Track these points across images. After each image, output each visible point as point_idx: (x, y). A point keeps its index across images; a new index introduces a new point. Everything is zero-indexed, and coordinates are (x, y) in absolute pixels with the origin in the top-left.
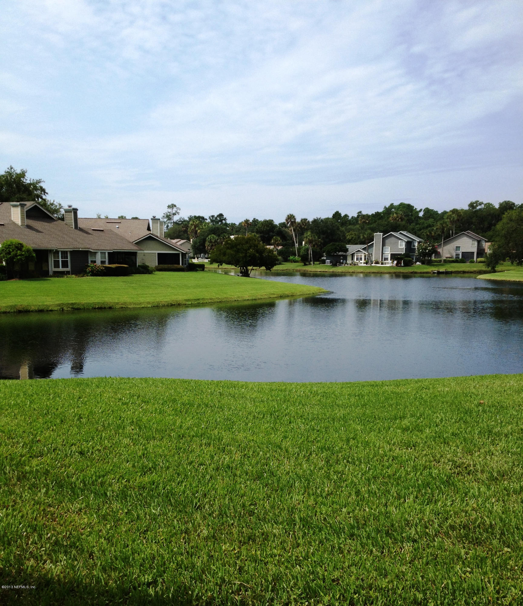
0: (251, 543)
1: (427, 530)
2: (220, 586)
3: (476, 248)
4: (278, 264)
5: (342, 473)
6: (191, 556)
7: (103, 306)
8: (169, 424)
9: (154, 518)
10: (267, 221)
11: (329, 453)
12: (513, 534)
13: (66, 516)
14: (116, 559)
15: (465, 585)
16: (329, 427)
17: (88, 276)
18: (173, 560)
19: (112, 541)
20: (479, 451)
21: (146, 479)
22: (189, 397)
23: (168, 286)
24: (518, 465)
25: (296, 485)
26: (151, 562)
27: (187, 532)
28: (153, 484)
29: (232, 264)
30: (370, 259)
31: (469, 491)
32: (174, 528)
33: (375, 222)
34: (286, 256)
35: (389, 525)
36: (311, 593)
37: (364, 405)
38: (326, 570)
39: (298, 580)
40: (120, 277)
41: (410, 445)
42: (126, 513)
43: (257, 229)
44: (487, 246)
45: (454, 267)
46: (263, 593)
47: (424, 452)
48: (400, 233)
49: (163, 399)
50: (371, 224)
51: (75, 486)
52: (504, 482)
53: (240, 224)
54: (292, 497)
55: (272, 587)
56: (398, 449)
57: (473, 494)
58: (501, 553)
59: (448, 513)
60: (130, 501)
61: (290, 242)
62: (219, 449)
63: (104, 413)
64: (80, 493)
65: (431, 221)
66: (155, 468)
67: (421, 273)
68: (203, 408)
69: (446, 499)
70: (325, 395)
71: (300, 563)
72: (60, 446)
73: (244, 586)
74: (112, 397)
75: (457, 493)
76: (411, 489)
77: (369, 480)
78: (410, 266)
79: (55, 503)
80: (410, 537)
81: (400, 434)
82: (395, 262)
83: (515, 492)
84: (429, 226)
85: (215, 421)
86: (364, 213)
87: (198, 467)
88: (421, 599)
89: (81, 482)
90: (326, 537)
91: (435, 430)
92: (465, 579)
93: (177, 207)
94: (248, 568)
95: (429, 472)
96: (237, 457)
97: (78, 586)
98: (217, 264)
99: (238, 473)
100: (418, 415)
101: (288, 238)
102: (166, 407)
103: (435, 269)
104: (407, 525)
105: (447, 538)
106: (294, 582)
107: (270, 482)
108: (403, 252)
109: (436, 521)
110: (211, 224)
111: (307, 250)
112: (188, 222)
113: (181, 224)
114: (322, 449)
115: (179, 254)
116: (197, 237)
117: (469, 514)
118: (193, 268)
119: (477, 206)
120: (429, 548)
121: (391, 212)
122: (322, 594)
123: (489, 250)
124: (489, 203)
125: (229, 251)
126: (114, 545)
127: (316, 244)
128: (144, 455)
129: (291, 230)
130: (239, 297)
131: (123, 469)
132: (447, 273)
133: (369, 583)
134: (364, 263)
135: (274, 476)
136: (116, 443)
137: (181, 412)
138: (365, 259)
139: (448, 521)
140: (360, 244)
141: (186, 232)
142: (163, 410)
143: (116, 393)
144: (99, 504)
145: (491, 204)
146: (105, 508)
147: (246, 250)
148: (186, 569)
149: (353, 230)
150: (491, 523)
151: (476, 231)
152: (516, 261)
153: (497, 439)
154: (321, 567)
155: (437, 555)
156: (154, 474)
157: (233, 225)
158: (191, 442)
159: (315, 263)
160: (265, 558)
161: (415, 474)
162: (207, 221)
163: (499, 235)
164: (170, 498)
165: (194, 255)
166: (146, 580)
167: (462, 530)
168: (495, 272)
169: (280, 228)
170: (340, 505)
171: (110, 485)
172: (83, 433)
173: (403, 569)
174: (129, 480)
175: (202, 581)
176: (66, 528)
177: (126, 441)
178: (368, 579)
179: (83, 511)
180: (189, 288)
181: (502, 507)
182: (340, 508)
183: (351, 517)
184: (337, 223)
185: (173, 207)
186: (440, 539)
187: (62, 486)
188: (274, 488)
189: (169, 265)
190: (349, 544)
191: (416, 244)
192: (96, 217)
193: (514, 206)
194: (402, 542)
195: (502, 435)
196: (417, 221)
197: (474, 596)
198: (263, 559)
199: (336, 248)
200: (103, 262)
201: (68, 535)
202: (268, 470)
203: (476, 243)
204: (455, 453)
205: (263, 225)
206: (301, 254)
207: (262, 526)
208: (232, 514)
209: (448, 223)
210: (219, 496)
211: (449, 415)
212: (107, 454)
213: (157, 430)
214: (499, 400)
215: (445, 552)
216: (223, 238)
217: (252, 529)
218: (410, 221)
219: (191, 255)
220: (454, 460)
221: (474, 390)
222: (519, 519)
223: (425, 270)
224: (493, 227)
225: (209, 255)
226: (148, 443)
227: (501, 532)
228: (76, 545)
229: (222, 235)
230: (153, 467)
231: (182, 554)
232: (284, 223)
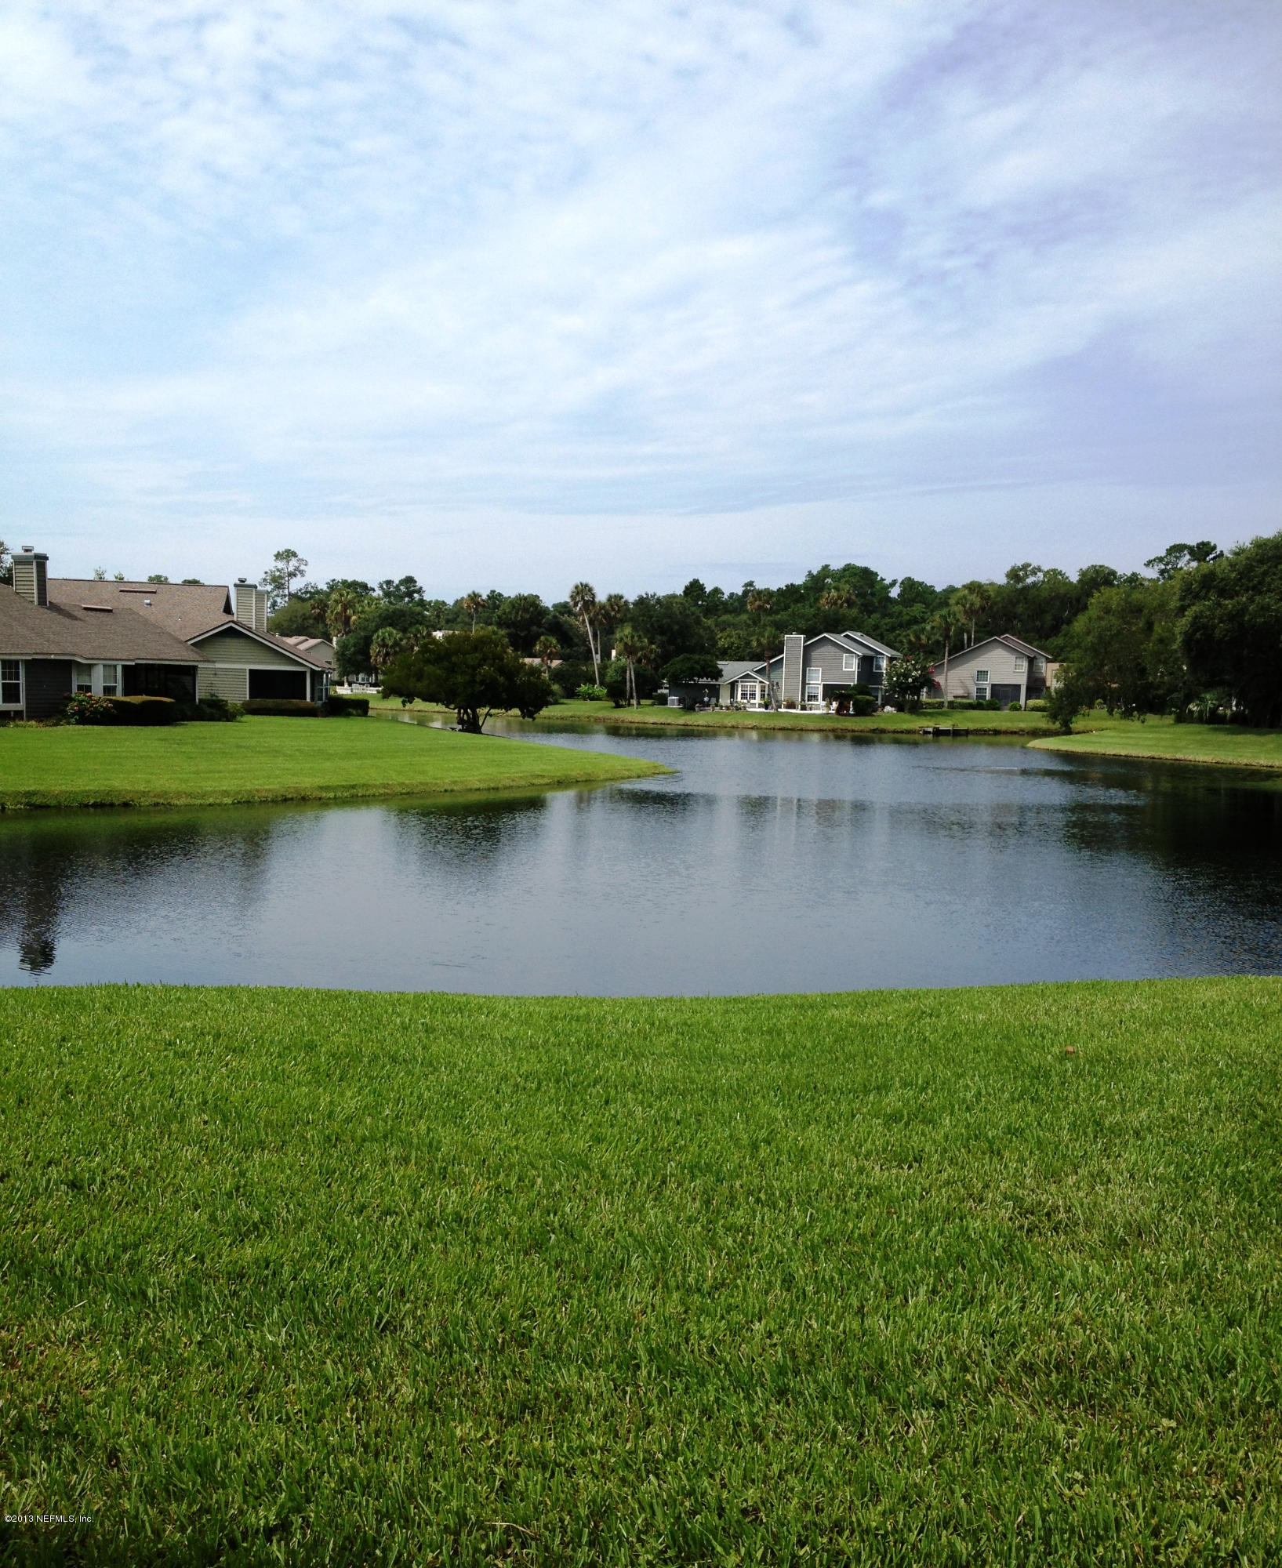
0: (528, 1418)
1: (969, 1377)
2: (457, 1533)
3: (1026, 675)
4: (552, 704)
5: (747, 1231)
6: (377, 1455)
7: (108, 800)
8: (299, 1106)
9: (272, 1357)
10: (525, 598)
11: (711, 1179)
12: (1176, 1382)
13: (42, 1353)
14: (181, 1467)
15: (1074, 1518)
16: (705, 1111)
17: (69, 724)
18: (329, 1467)
19: (165, 1418)
20: (1077, 1173)
21: (249, 1252)
22: (349, 1036)
23: (276, 753)
24: (1174, 1208)
25: (633, 1264)
26: (271, 1474)
27: (359, 1390)
28: (267, 1267)
29: (437, 701)
30: (775, 694)
31: (1062, 1276)
32: (328, 1383)
33: (786, 608)
34: (570, 685)
35: (872, 1362)
36: (689, 1547)
37: (785, 1057)
38: (724, 1486)
39: (654, 1514)
40: (151, 728)
41: (906, 1159)
42: (200, 1343)
43: (499, 617)
44: (1051, 673)
45: (972, 720)
46: (569, 1552)
47: (945, 1175)
48: (846, 636)
49: (280, 1041)
50: (777, 613)
51: (63, 1273)
52: (1142, 1251)
53: (457, 602)
54: (624, 1297)
55: (590, 1534)
56: (877, 1168)
57: (1070, 1281)
58: (1153, 1432)
59: (1015, 1329)
60: (207, 1311)
61: (582, 649)
62: (431, 1171)
63: (129, 1080)
64: (76, 1293)
65: (918, 608)
66: (268, 1225)
67: (895, 732)
68: (384, 1066)
69: (1008, 1296)
70: (686, 1029)
71: (657, 1469)
72: (17, 1166)
73: (518, 1534)
74: (149, 1038)
75: (1033, 1280)
76: (919, 1271)
77: (813, 1248)
78: (870, 715)
79: (11, 1319)
80: (926, 1394)
81: (879, 1128)
82: (835, 705)
83: (1172, 1276)
84: (915, 621)
85: (419, 1099)
86: (760, 585)
87: (379, 1218)
88: (969, 1555)
89: (77, 1261)
90: (717, 1399)
91: (966, 1119)
92: (1071, 1499)
93: (300, 557)
94: (526, 1485)
95: (961, 1227)
96: (480, 1189)
97: (82, 1542)
98: (401, 699)
99: (485, 1233)
100: (920, 1082)
101: (576, 640)
102: (290, 1062)
103: (929, 724)
104: (917, 1363)
105: (1019, 1395)
106: (646, 1519)
107: (566, 1257)
108: (854, 682)
109: (987, 1351)
110: (384, 602)
111: (624, 670)
112: (328, 595)
113: (310, 598)
114: (694, 1169)
115: (304, 673)
116: (350, 631)
117: (1067, 1334)
118: (339, 708)
119: (1027, 576)
120: (976, 1423)
121: (824, 585)
122: (719, 1549)
123: (1055, 681)
124: (1054, 570)
125: (430, 669)
126: (173, 1430)
127: (645, 656)
128: (237, 1190)
129: (584, 621)
130: (455, 782)
131: (185, 1226)
132: (956, 733)
133: (834, 1517)
134: (760, 706)
135: (579, 1242)
136: (163, 1157)
137: (328, 1076)
138: (763, 696)
139: (1016, 1351)
140: (751, 660)
141: (320, 618)
142: (283, 1071)
143: (156, 1027)
144: (126, 1320)
145: (1060, 573)
146: (143, 1330)
147: (474, 668)
148: (365, 1488)
149: (735, 626)
150: (1122, 1355)
151: (1025, 635)
152: (1119, 707)
153: (1117, 1141)
154: (711, 1476)
155: (997, 1442)
156: (267, 1239)
157: (439, 606)
158: (358, 1152)
159: (643, 702)
160: (567, 1458)
161: (927, 1233)
162: (375, 594)
163: (1078, 646)
164: (311, 1301)
165: (341, 675)
166: (262, 1523)
167: (1054, 1375)
168: (1069, 732)
169: (555, 617)
170: (746, 1315)
171: (152, 1270)
172: (78, 1132)
173: (917, 1476)
174: (203, 1256)
175: (407, 1522)
176: (44, 1385)
177: (189, 1153)
178: (831, 1505)
179: (86, 1339)
180: (329, 757)
181: (1145, 1316)
182: (747, 1323)
183: (775, 1345)
184: (693, 609)
185: (288, 556)
186: (1003, 1400)
187: (27, 1274)
188: (579, 1275)
189: (279, 701)
190: (775, 1414)
191: (884, 664)
192: (92, 576)
193: (1115, 577)
194: (908, 1407)
195: (1128, 1132)
196: (885, 607)
197: (1097, 1545)
198: (563, 1460)
199: (692, 669)
200: (108, 690)
201: (49, 1405)
202: (561, 1226)
203: (1025, 664)
204: (1018, 1179)
205: (514, 607)
206: (608, 679)
207: (553, 1373)
208: (475, 1343)
209: (958, 616)
210: (438, 1295)
211: (994, 1082)
212: (141, 1188)
213: (268, 1123)
214: (1112, 1046)
215: (1015, 1431)
216: (415, 635)
217: (528, 1382)
218: (868, 609)
219: (335, 676)
220: (1017, 1197)
221: (1047, 1020)
222: (1189, 1345)
223: (905, 726)
224: (1064, 627)
225: (381, 677)
226: (247, 1158)
227: (1149, 1378)
228: (71, 1429)
229: (413, 630)
230: (262, 1223)
231: (351, 1451)
232: (565, 605)
